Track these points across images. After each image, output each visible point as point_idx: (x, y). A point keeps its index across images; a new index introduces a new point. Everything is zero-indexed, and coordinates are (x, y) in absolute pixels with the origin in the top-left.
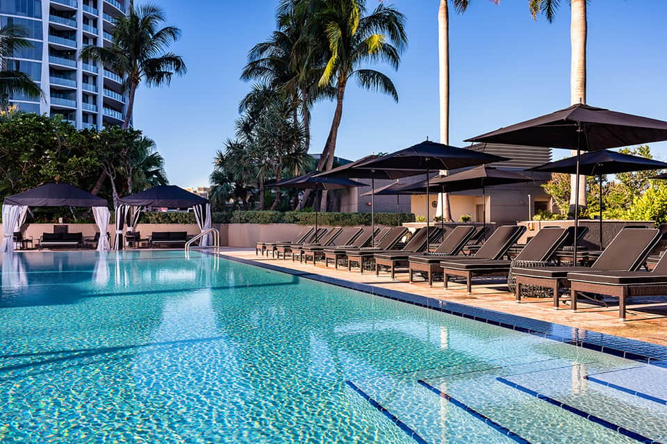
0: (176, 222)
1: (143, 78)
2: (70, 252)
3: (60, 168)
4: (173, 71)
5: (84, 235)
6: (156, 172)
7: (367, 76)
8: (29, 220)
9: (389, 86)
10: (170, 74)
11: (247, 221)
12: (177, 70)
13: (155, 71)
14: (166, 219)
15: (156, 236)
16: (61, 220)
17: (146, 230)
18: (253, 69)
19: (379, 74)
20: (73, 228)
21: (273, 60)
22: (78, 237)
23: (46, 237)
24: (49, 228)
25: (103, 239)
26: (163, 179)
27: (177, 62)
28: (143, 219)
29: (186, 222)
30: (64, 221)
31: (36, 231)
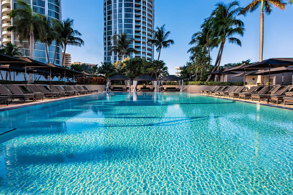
0: (172, 85)
1: (162, 46)
2: (147, 92)
3: (145, 71)
4: (170, 44)
5: (150, 88)
6: (166, 72)
7: (232, 39)
8: (138, 84)
9: (239, 42)
10: (169, 45)
11: (193, 84)
12: (172, 43)
13: (165, 44)
14: (170, 84)
15: (168, 88)
16: (144, 84)
17: (165, 87)
18: (193, 41)
19: (236, 39)
20: (147, 86)
21: (199, 38)
22: (149, 88)
23: (141, 88)
24: (142, 86)
25: (155, 89)
26: (168, 73)
27: (172, 41)
28: (164, 84)
29: (175, 85)
30: (145, 85)
31: (139, 87)
